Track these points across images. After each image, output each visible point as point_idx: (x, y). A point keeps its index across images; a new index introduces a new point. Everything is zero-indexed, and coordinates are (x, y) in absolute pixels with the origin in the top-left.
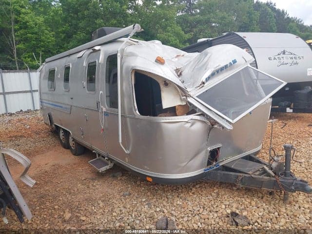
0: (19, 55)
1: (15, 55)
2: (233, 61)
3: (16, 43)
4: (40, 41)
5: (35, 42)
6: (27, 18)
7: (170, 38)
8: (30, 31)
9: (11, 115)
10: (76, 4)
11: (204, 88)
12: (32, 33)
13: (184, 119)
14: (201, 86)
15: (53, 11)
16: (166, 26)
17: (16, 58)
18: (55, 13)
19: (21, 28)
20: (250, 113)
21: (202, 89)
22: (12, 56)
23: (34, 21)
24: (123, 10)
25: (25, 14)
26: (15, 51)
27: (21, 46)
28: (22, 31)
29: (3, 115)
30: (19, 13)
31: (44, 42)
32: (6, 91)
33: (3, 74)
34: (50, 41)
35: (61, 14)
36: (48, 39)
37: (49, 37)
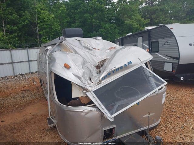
0: (40, 37)
1: (38, 38)
2: (128, 63)
3: (38, 31)
4: (52, 29)
5: (48, 30)
6: (44, 16)
7: (133, 24)
8: (46, 24)
9: (32, 73)
10: (74, 5)
11: (101, 84)
12: (47, 25)
13: (80, 109)
14: (99, 83)
15: (61, 10)
16: (131, 15)
17: (38, 39)
18: (62, 12)
19: (41, 22)
20: (138, 104)
21: (99, 85)
22: (37, 38)
23: (48, 17)
24: (102, 7)
25: (44, 13)
26: (38, 35)
27: (41, 32)
28: (41, 24)
29: (28, 73)
30: (40, 13)
31: (53, 29)
32: (30, 60)
33: (29, 50)
34: (57, 28)
35: (65, 12)
36: (56, 27)
37: (57, 26)
